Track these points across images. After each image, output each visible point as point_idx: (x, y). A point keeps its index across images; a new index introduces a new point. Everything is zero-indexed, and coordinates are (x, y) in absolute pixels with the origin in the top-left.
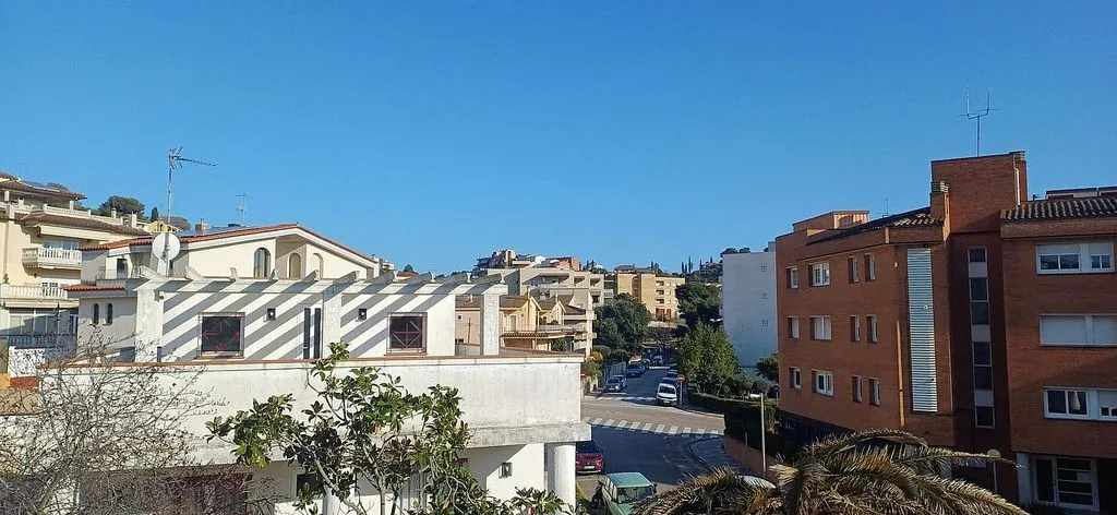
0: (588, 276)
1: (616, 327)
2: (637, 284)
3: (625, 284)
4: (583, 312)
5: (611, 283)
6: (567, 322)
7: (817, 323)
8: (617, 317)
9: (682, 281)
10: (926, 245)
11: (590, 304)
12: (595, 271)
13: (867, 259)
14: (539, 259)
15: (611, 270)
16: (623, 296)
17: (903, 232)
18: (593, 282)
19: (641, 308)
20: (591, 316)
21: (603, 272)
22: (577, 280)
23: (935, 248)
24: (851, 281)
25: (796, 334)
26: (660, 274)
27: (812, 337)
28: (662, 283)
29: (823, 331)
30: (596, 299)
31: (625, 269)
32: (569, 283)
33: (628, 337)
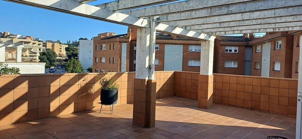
0: (37, 43)
1: (46, 58)
2: (53, 46)
3: (49, 46)
4: (36, 53)
5: (45, 45)
6: (30, 56)
7: (102, 58)
8: (47, 55)
9: (67, 46)
10: (126, 42)
11: (38, 51)
12: (39, 41)
13: (114, 44)
14: (19, 36)
15: (44, 41)
16: (48, 49)
17: (121, 39)
18: (39, 45)
19: (54, 53)
20: (38, 55)
21: (42, 42)
22: (34, 44)
23: (127, 43)
24: (110, 49)
25: (97, 61)
26: (60, 43)
27: (101, 62)
28: (61, 46)
29: (103, 61)
30: (40, 50)
31: (49, 41)
32: (31, 44)
33: (50, 61)
